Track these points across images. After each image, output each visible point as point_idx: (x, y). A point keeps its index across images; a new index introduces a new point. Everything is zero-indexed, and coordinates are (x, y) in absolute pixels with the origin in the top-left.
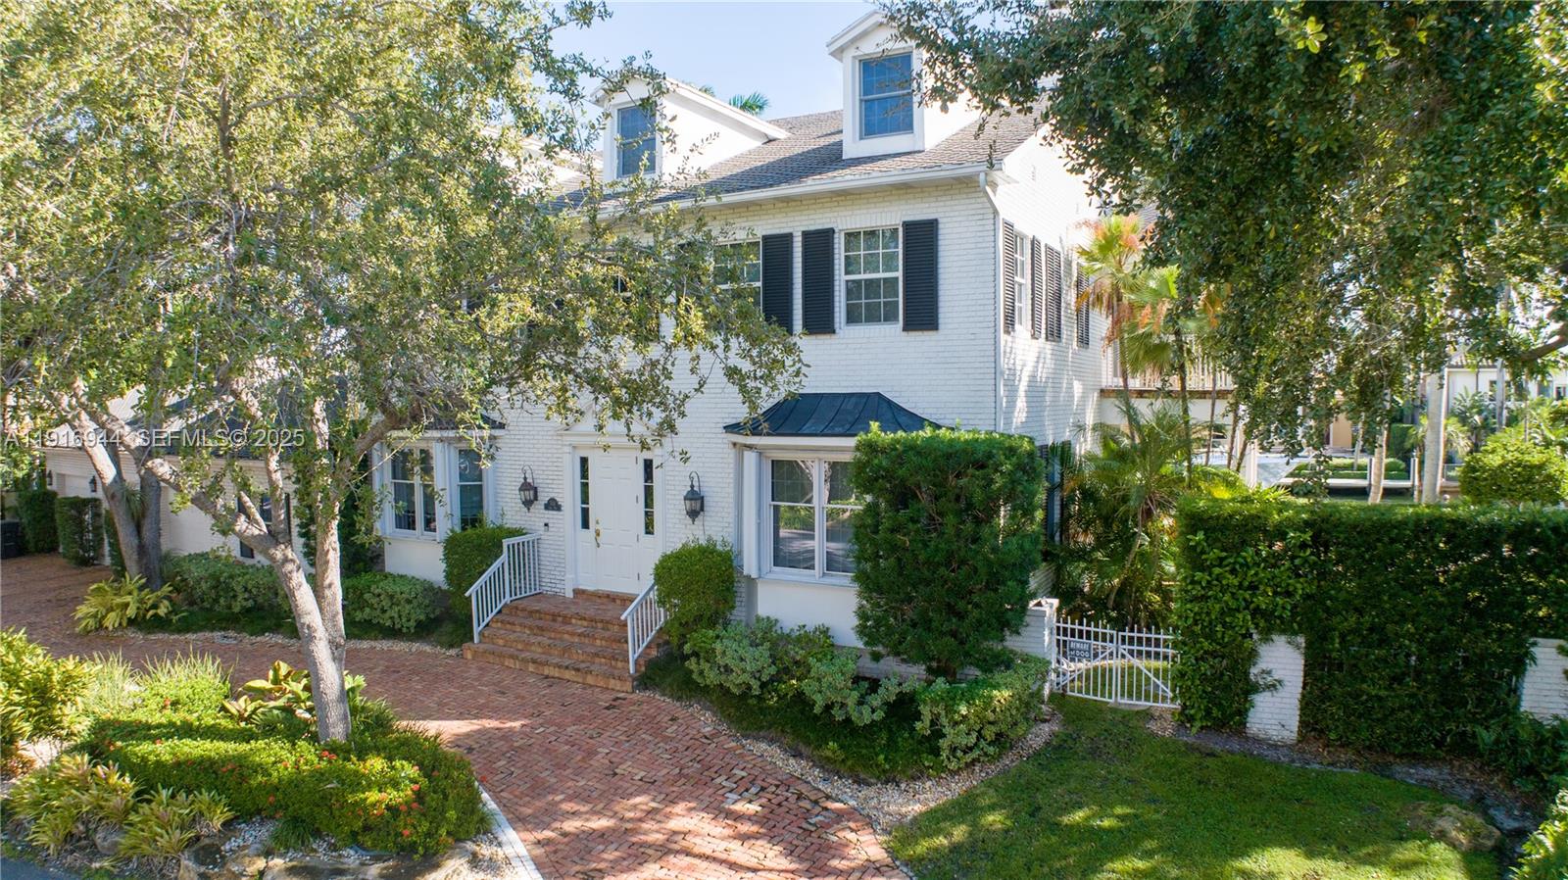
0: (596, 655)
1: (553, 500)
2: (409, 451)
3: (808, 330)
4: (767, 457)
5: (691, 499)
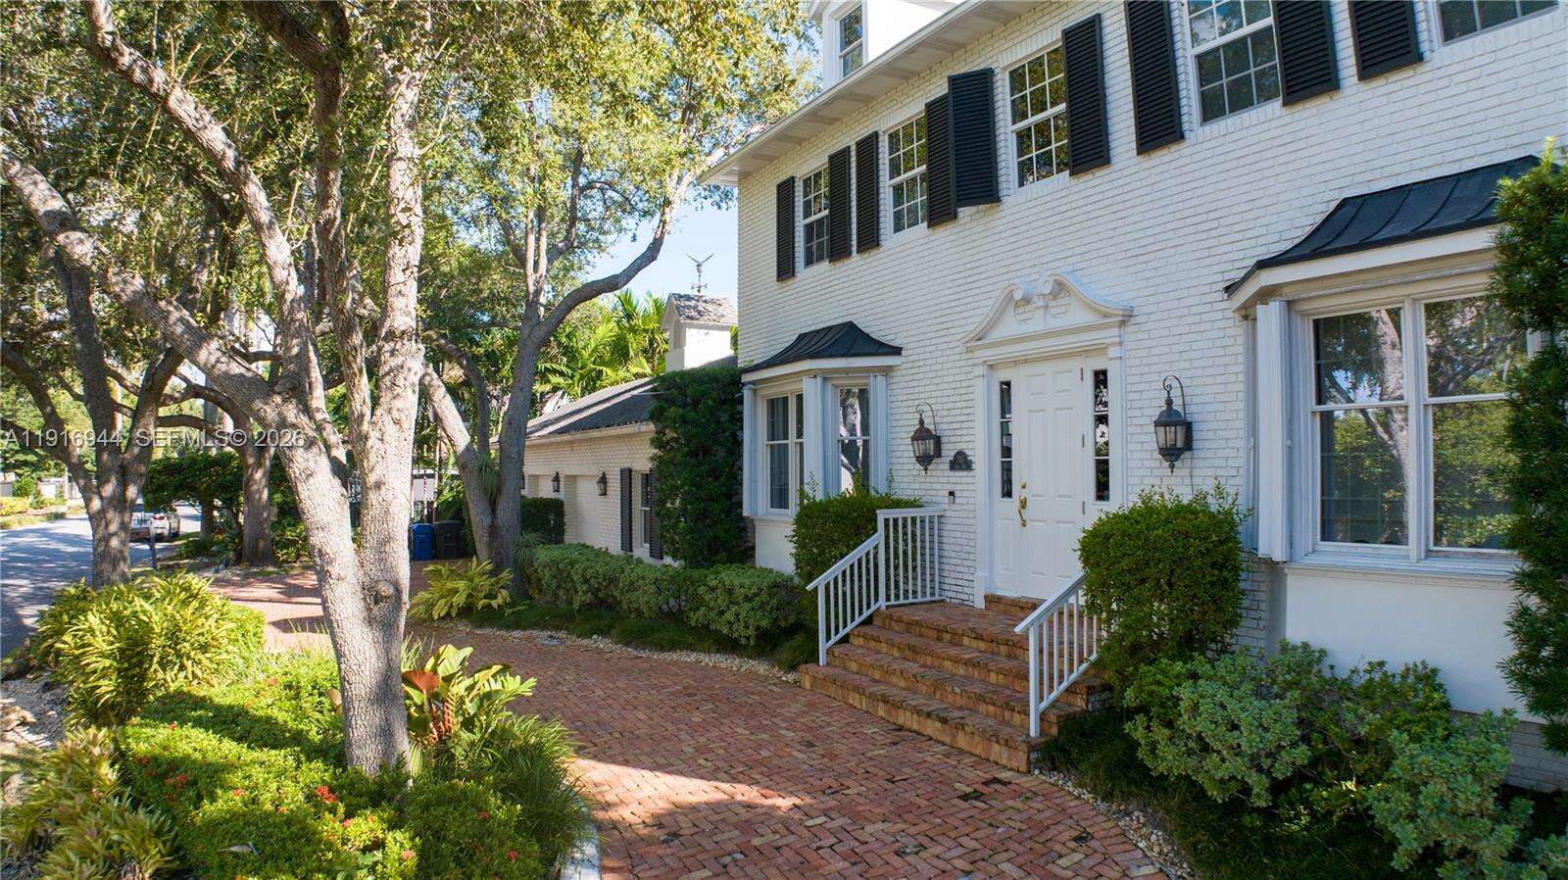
0: (981, 698)
1: (960, 454)
2: (785, 400)
3: (1370, 68)
4: (1304, 314)
5: (1165, 425)
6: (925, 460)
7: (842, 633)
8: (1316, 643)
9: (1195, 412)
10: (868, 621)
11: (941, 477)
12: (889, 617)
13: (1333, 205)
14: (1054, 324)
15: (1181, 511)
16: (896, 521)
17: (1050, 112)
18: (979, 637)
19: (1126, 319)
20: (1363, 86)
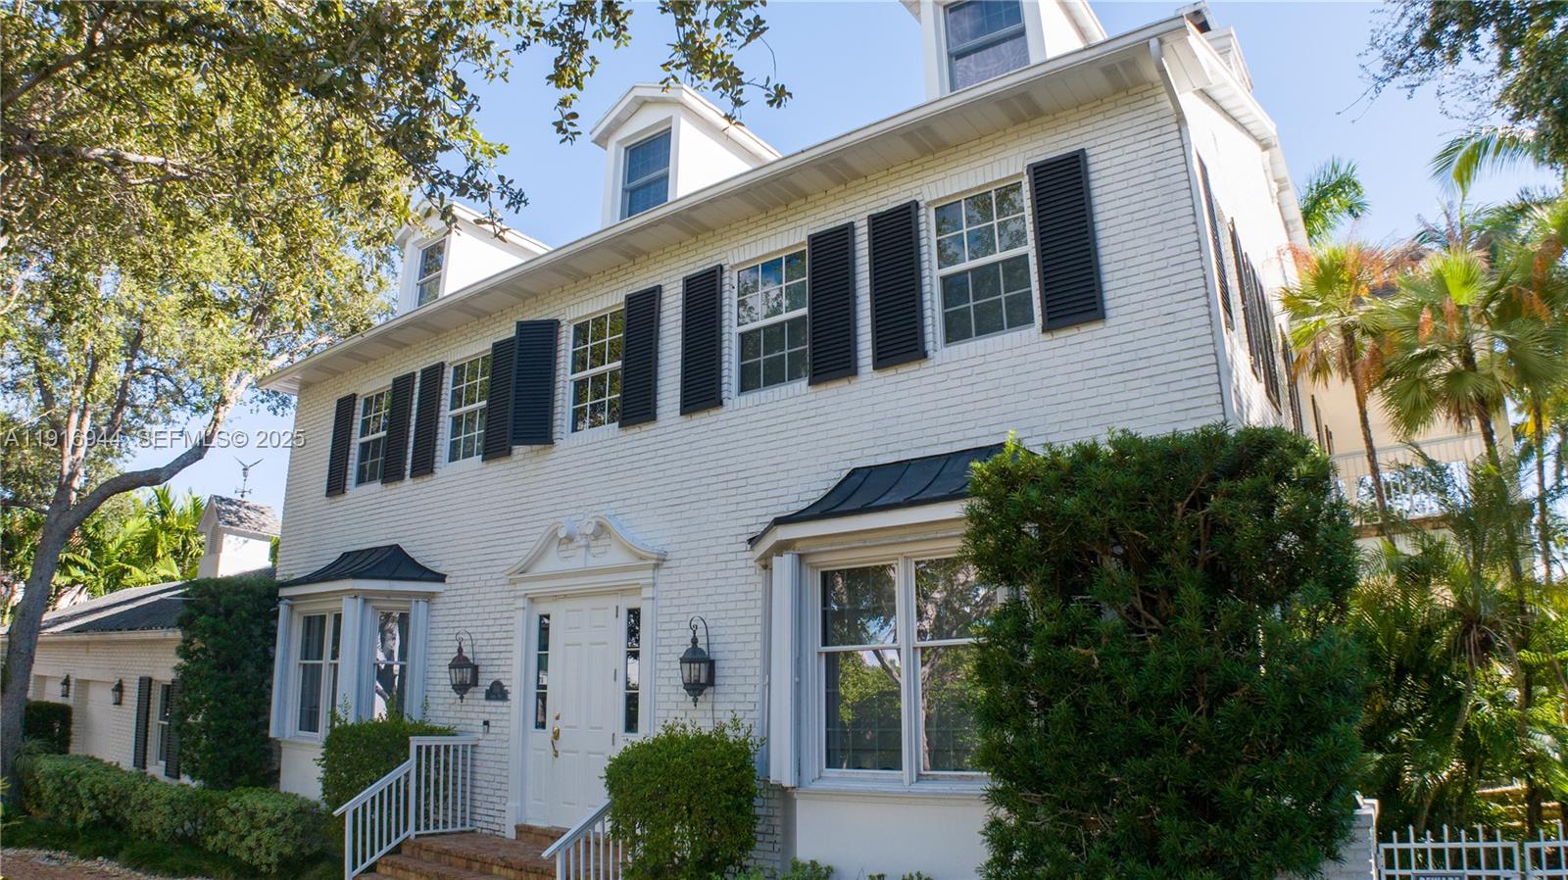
1: (497, 684)
2: (323, 618)
3: (882, 361)
4: (814, 567)
5: (691, 662)
6: (461, 688)
7: (369, 861)
8: (823, 862)
9: (719, 652)
10: (397, 850)
11: (477, 705)
12: (418, 846)
13: (844, 474)
14: (593, 563)
15: (702, 741)
16: (428, 748)
17: (607, 367)
18: (508, 866)
19: (660, 562)
20: (877, 375)
